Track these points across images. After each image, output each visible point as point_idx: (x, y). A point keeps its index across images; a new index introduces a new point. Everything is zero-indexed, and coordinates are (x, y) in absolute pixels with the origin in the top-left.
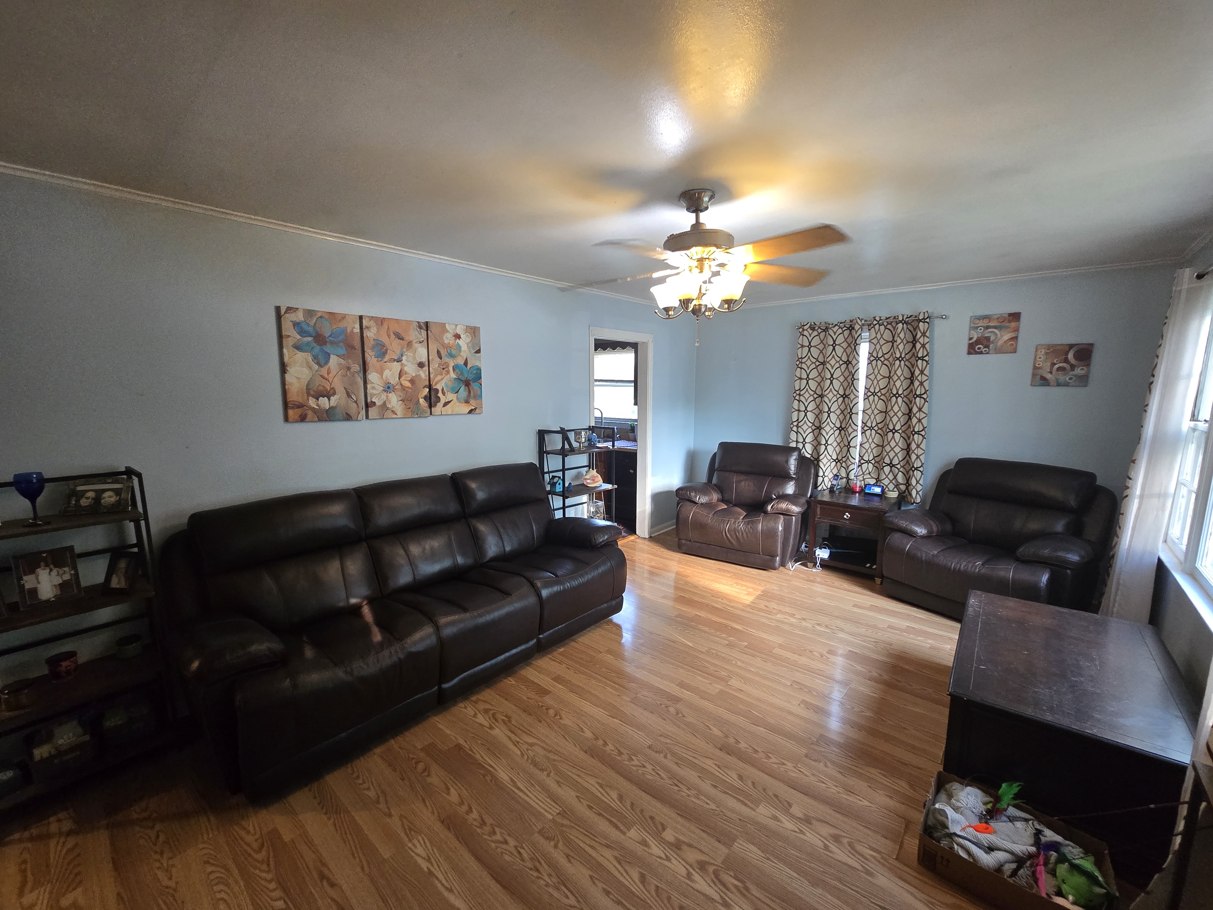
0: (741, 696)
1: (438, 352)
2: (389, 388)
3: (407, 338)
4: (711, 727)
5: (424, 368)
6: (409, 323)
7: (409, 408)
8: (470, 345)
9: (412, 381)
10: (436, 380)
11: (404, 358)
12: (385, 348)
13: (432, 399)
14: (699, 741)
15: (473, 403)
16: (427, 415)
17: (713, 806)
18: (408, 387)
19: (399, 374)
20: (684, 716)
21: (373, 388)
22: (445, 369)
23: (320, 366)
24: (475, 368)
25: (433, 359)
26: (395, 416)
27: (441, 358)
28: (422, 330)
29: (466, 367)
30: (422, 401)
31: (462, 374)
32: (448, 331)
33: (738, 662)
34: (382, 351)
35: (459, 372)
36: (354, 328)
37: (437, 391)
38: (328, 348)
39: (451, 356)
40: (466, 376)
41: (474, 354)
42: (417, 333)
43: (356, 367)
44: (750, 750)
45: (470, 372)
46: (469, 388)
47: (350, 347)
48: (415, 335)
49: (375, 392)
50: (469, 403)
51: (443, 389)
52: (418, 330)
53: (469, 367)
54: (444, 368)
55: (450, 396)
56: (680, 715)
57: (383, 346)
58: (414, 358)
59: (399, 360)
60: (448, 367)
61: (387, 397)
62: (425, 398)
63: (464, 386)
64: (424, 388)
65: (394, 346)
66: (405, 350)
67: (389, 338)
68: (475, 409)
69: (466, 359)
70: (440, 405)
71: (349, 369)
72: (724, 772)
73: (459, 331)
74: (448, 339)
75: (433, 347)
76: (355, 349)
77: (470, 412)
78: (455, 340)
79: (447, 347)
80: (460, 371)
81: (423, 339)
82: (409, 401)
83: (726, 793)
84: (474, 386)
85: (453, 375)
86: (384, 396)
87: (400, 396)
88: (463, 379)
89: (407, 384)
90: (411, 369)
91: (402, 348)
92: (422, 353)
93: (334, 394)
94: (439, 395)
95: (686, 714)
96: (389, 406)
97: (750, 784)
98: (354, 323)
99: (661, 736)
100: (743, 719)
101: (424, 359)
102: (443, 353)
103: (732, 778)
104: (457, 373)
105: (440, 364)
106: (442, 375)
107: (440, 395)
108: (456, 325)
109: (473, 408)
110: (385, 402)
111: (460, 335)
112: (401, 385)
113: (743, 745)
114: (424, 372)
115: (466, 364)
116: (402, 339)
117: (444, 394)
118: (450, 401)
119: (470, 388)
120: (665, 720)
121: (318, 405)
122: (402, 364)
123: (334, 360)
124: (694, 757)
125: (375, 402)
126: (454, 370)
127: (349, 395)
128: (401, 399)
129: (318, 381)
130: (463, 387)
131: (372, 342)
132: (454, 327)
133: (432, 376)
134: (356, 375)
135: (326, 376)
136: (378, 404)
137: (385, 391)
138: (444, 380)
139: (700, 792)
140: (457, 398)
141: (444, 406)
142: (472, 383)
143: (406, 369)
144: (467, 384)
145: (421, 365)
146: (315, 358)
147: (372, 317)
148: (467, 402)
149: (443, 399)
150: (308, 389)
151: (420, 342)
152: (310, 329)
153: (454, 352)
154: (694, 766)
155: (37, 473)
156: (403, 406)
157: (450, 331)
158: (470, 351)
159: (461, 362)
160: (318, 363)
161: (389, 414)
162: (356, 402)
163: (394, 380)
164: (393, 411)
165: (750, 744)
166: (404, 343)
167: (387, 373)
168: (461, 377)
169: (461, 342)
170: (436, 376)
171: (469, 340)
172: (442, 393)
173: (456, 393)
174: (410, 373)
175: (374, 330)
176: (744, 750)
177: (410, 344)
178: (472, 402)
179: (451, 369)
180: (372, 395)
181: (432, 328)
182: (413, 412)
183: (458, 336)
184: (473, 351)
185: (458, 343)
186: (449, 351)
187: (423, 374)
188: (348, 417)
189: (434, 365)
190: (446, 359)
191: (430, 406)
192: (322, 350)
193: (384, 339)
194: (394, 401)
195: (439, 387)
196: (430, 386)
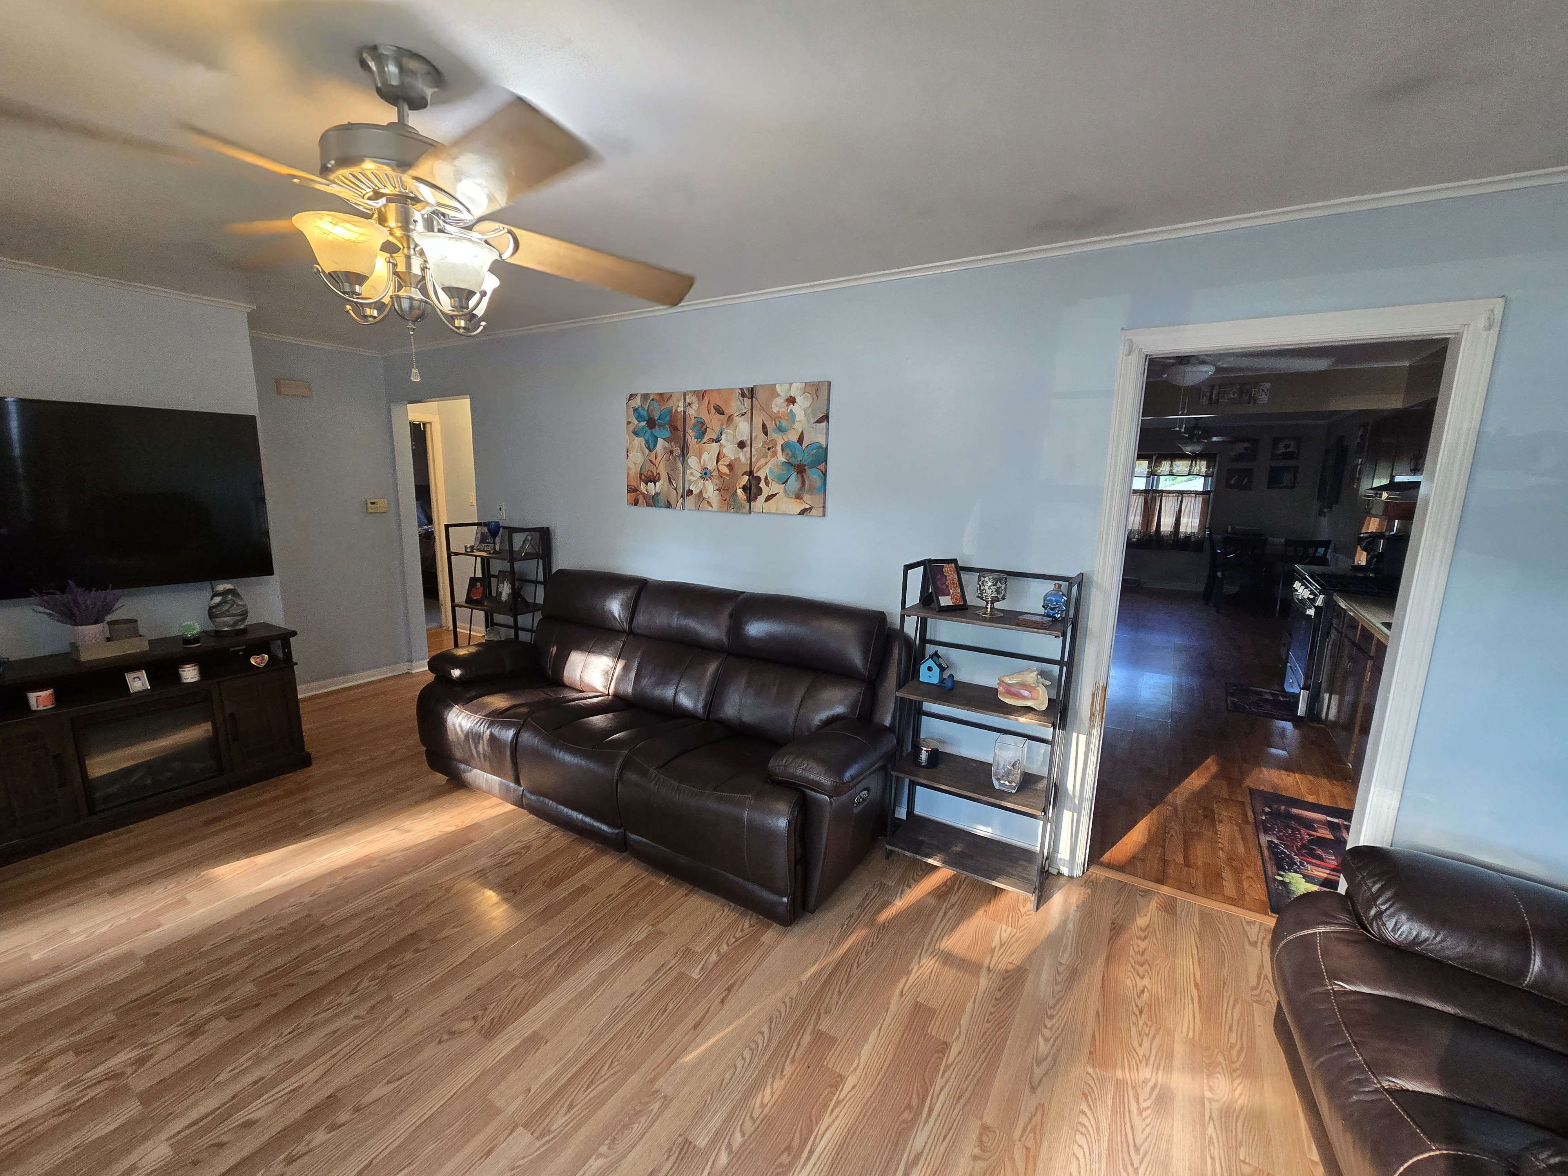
0: (468, 1150)
1: (764, 426)
2: (706, 474)
3: (726, 412)
4: (396, 1084)
5: (745, 449)
6: (731, 391)
7: (726, 500)
8: (809, 411)
9: (730, 466)
10: (759, 464)
11: (723, 437)
12: (705, 427)
13: (752, 490)
14: (367, 1064)
15: (808, 500)
16: (744, 511)
17: (222, 1077)
18: (725, 474)
19: (718, 457)
20: (440, 1042)
21: (692, 474)
22: (771, 450)
23: (650, 451)
24: (814, 446)
25: (756, 436)
26: (710, 508)
27: (766, 433)
28: (745, 399)
29: (801, 444)
30: (740, 492)
31: (794, 455)
32: (778, 395)
33: (601, 1162)
34: (702, 429)
35: (790, 453)
36: (678, 406)
37: (758, 479)
38: (657, 431)
39: (781, 430)
40: (799, 459)
41: (813, 425)
42: (739, 402)
43: (677, 451)
44: (301, 1148)
45: (806, 452)
46: (802, 476)
47: (674, 428)
48: (736, 406)
49: (693, 479)
50: (802, 498)
51: (766, 478)
52: (741, 399)
53: (804, 445)
54: (770, 448)
55: (776, 488)
56: (445, 1037)
57: (703, 424)
58: (735, 436)
59: (718, 440)
60: (775, 446)
61: (704, 484)
62: (744, 488)
63: (796, 473)
64: (743, 475)
65: (714, 422)
66: (724, 427)
67: (709, 414)
68: (811, 509)
69: (802, 433)
70: (761, 499)
71: (672, 452)
72: (277, 1099)
73: (793, 393)
74: (778, 405)
75: (758, 420)
76: (678, 430)
77: (803, 512)
78: (788, 405)
79: (775, 417)
80: (791, 451)
81: (745, 411)
82: (726, 490)
83: (233, 1098)
84: (813, 475)
85: (781, 458)
86: (701, 483)
87: (717, 485)
88: (795, 463)
89: (725, 470)
90: (730, 451)
91: (722, 425)
92: (743, 430)
93: (659, 479)
94: (760, 485)
95: (444, 1046)
96: (705, 496)
97: (224, 1139)
98: (679, 401)
99: (407, 1011)
100: (391, 1147)
101: (745, 437)
102: (770, 426)
103: (257, 1110)
104: (788, 454)
105: (764, 443)
106: (767, 457)
107: (762, 485)
108: (791, 384)
109: (808, 506)
110: (701, 492)
111: (794, 399)
112: (719, 471)
113: (320, 1136)
114: (745, 455)
115: (800, 440)
116: (722, 413)
117: (767, 484)
118: (776, 494)
119: (805, 477)
120: (443, 1015)
121: (646, 491)
122: (721, 445)
123: (661, 442)
124: (335, 1055)
125: (692, 491)
126: (783, 450)
127: (670, 482)
128: (717, 488)
129: (649, 466)
130: (794, 475)
131: (693, 421)
132: (787, 386)
133: (753, 460)
134: (678, 459)
135: (653, 460)
136: (695, 493)
137: (701, 477)
138: (769, 465)
139: (258, 1060)
140: (785, 491)
141: (766, 501)
142: (808, 470)
143: (725, 450)
144: (801, 470)
145: (741, 445)
146: (647, 442)
147: (695, 391)
148: (798, 497)
149: (766, 491)
150: (641, 474)
151: (743, 415)
152: (645, 414)
153: (784, 424)
154: (313, 1056)
155: (495, 522)
156: (719, 497)
157: (781, 394)
158: (808, 421)
159: (793, 437)
160: (648, 448)
161: (704, 504)
162: (675, 489)
163: (711, 466)
164: (708, 502)
165: (317, 1152)
166: (724, 418)
167: (705, 456)
168: (792, 460)
169: (795, 408)
170: (758, 460)
171: (807, 404)
172: (765, 482)
173: (783, 484)
174: (729, 455)
175: (695, 406)
176: (308, 1137)
177: (730, 418)
178: (807, 497)
179: (779, 449)
180: (690, 482)
181: (759, 394)
182: (729, 505)
183: (792, 401)
184: (813, 420)
185: (791, 410)
186: (778, 423)
187: (743, 457)
188: (669, 505)
189: (758, 445)
190: (773, 435)
191: (749, 500)
192: (652, 434)
193: (705, 416)
194: (710, 490)
195: (761, 474)
196: (750, 473)
